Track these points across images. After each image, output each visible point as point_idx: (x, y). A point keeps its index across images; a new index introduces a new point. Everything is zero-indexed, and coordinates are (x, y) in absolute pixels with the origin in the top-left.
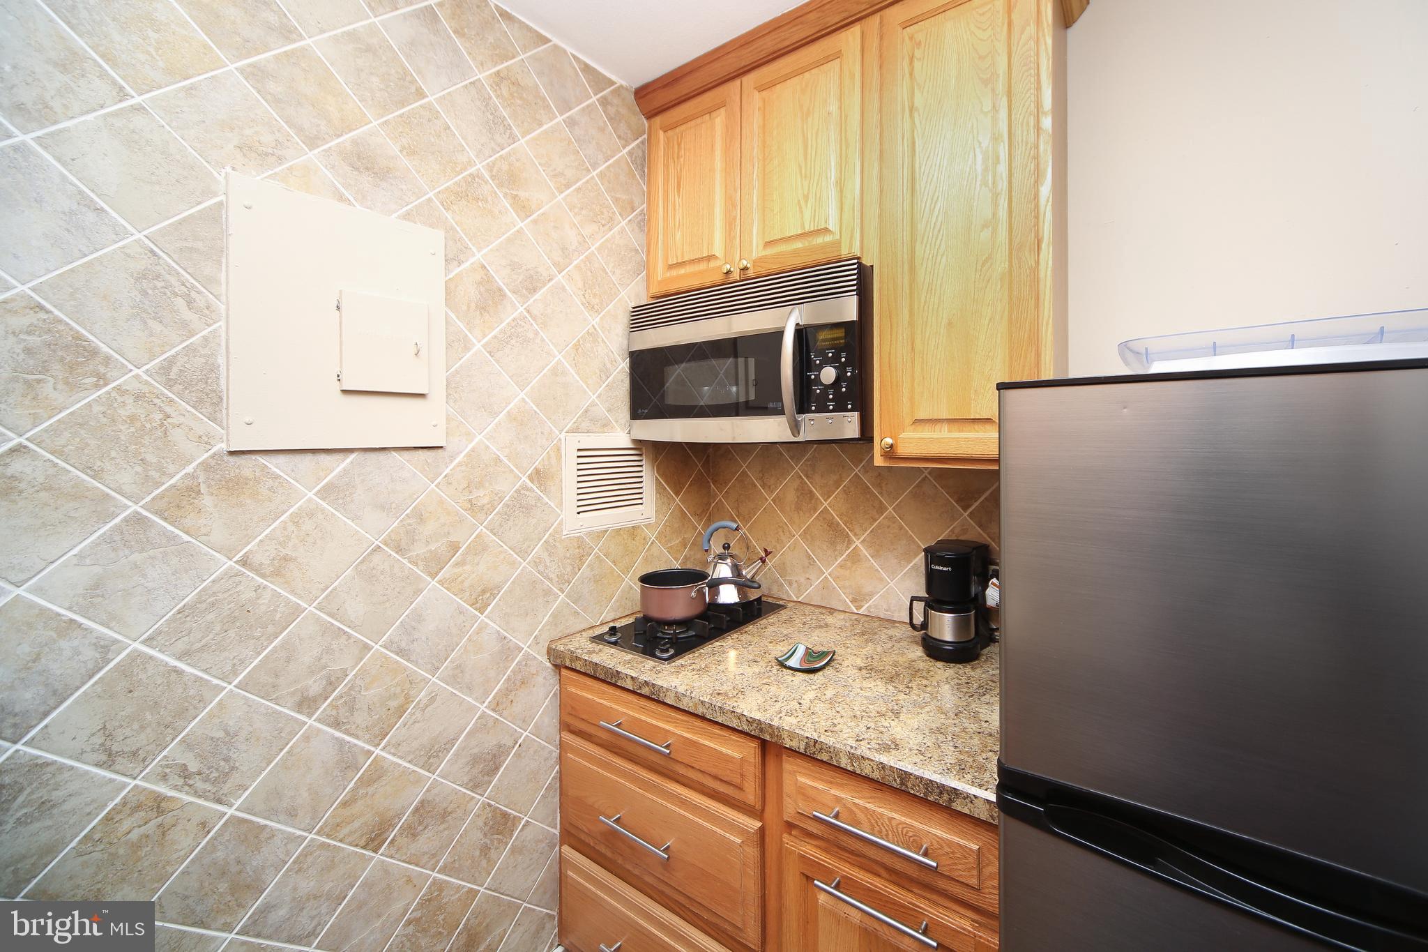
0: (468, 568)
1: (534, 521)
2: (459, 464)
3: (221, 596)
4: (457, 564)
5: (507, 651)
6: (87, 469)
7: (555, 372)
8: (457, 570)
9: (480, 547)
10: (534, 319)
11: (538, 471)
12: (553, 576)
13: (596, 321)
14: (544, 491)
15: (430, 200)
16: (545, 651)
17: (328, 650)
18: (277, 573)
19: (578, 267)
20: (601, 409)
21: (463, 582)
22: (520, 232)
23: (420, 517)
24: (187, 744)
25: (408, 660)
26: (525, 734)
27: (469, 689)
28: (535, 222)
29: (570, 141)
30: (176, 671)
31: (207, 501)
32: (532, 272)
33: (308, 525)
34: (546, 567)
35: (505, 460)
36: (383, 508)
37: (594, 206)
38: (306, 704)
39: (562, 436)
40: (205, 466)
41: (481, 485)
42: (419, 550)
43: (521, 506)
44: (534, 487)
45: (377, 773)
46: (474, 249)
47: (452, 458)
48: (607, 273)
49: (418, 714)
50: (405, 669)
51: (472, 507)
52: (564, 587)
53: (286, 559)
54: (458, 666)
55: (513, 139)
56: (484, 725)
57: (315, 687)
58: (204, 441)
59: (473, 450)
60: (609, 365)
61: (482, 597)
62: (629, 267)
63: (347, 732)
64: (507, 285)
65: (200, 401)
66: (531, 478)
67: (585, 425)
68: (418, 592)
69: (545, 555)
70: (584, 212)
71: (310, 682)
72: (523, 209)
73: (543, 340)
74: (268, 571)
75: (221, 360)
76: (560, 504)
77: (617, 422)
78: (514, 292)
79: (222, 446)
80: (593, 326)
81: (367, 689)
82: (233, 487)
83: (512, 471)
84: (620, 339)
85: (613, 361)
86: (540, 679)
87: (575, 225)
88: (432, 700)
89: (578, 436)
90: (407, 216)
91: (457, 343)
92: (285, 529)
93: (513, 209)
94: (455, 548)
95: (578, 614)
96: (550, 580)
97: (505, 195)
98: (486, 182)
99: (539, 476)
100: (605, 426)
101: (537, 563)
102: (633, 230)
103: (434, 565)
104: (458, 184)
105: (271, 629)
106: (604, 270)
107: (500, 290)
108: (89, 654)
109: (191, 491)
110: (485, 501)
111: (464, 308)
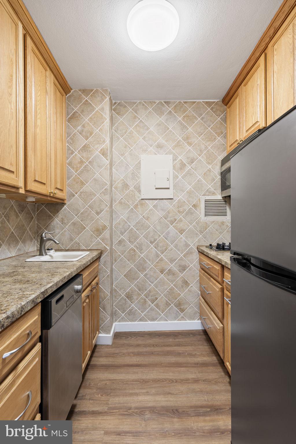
0: (178, 224)
1: (193, 216)
2: (176, 202)
3: (141, 222)
4: (176, 223)
5: (187, 245)
6: (127, 201)
7: (198, 181)
8: (176, 224)
9: (181, 220)
10: (193, 169)
11: (194, 205)
12: (198, 230)
13: (210, 167)
14: (196, 210)
15: (170, 149)
16: (196, 248)
17: (154, 234)
18: (147, 219)
19: (205, 154)
20: (212, 189)
21: (177, 227)
22: (190, 150)
23: (169, 212)
24: (137, 243)
25: (167, 240)
26: (191, 265)
27: (179, 250)
28: (193, 146)
29: (202, 123)
30: (136, 231)
31: (139, 206)
32: (192, 158)
33: (151, 212)
34: (196, 228)
35: (186, 202)
36: (162, 210)
37: (209, 137)
38: (152, 243)
39: (201, 196)
40: (139, 201)
41: (181, 207)
42: (169, 219)
43: (190, 213)
44: (193, 208)
45: (161, 260)
46: (179, 157)
47: (175, 201)
48: (214, 153)
49: (169, 251)
50: (166, 242)
51: (179, 212)
52: (201, 233)
53: (148, 217)
54: (176, 245)
55: (188, 129)
56: (181, 259)
57: (153, 240)
58: (139, 197)
59: (179, 199)
60: (214, 178)
61: (181, 231)
62: (221, 150)
63: (157, 250)
64: (186, 163)
65: (138, 191)
66: (192, 206)
67: (207, 193)
68: (169, 227)
69: (196, 225)
70: (206, 139)
71: (152, 239)
72: (190, 144)
73: (195, 174)
74: (146, 219)
75: (140, 185)
76: (200, 213)
77: (217, 192)
78: (188, 164)
79: (140, 198)
80: (210, 168)
81: (160, 243)
82: (142, 205)
83: (188, 204)
84: (218, 170)
85: (216, 176)
86: (195, 254)
87: (204, 143)
88: (172, 250)
89: (205, 196)
90: (166, 154)
91: (175, 177)
92: (148, 212)
93: (188, 145)
94: (176, 220)
95: (205, 241)
96: (197, 231)
97: (186, 143)
98: (182, 141)
99: (195, 206)
100: (214, 194)
101: (194, 226)
102: (222, 139)
103: (172, 223)
104: (176, 144)
105: (146, 228)
106: (213, 153)
107: (185, 164)
108: (128, 226)
109: (137, 205)
110: (182, 210)
111: (177, 169)
